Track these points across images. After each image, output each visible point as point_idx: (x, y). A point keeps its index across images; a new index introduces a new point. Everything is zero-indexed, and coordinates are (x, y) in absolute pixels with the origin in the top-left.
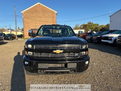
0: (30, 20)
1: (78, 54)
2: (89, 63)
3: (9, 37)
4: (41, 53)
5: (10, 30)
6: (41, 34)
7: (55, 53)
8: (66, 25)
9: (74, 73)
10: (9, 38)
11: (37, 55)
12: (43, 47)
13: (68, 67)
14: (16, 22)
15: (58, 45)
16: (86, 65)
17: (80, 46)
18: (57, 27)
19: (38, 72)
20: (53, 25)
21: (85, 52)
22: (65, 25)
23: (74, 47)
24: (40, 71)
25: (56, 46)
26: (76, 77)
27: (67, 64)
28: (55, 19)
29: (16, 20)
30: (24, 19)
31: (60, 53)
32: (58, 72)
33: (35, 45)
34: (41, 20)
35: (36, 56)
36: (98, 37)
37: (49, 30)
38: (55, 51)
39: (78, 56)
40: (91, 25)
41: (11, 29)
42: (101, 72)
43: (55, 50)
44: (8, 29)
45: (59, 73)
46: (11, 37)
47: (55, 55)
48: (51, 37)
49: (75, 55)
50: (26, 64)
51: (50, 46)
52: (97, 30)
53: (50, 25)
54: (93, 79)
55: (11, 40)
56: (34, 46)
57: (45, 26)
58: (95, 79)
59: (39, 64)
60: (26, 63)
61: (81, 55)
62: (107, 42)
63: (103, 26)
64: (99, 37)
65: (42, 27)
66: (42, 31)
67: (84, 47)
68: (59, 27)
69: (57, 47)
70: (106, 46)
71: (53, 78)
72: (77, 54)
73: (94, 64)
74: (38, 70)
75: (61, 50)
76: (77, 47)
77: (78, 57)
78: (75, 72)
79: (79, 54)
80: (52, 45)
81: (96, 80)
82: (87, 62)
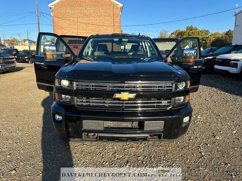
0: (68, 22)
1: (168, 102)
2: (190, 120)
3: (26, 57)
4: (88, 98)
5: (27, 42)
6: (89, 54)
7: (119, 99)
8: (141, 35)
9: (158, 140)
10: (27, 59)
11: (81, 102)
12: (93, 86)
13: (146, 128)
14: (39, 27)
15: (126, 82)
16: (184, 125)
17: (172, 84)
18: (123, 40)
19: (82, 138)
20: (115, 36)
21: (182, 98)
22: (139, 35)
23: (159, 87)
24: (87, 135)
25: (120, 85)
26: (160, 146)
27: (144, 122)
28: (119, 18)
29: (38, 22)
30: (55, 19)
31: (130, 99)
32: (125, 137)
33: (76, 81)
34: (89, 22)
35: (77, 105)
36: (207, 60)
37: (106, 45)
38: (117, 96)
39: (168, 106)
40: (192, 33)
41: (29, 41)
42: (214, 136)
43: (119, 92)
44: (25, 41)
45: (127, 141)
46: (30, 56)
47: (119, 103)
48: (109, 63)
49: (161, 103)
50: (58, 119)
51: (108, 85)
52: (206, 43)
53: (107, 36)
54: (197, 151)
55: (29, 62)
56: (75, 83)
57: (97, 36)
58: (201, 153)
59: (84, 121)
60: (58, 117)
61: (175, 103)
62: (227, 71)
63: (219, 34)
64: (210, 59)
65: (91, 40)
66: (91, 49)
67: (181, 87)
68: (127, 40)
69: (123, 87)
70: (224, 79)
71: (113, 148)
72: (164, 103)
73: (198, 117)
74: (83, 134)
75: (131, 92)
76: (167, 87)
77: (168, 109)
78: (160, 138)
79: (170, 102)
80: (112, 82)
81: (203, 154)
82: (186, 119)
